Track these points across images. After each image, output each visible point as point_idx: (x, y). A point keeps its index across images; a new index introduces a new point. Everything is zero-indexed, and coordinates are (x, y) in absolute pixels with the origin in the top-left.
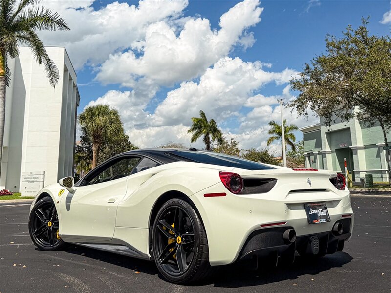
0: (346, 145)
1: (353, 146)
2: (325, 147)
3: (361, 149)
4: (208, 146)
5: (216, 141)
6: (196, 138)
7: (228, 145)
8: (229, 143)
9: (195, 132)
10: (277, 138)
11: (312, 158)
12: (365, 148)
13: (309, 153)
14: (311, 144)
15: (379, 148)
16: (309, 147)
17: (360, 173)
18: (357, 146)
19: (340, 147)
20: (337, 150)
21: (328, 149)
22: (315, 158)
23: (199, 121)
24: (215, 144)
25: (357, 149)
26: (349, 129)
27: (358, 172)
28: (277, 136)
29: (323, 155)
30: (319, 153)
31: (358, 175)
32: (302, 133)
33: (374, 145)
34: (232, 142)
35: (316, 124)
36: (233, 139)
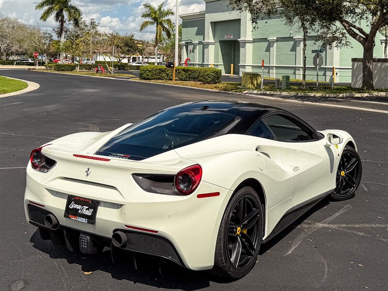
0: (232, 37)
1: (242, 39)
2: (209, 38)
3: (249, 42)
4: (62, 25)
5: (72, 22)
7: (86, 26)
8: (88, 22)
9: (46, 8)
10: (152, 23)
11: (190, 47)
12: (254, 41)
13: (188, 43)
14: (190, 33)
15: (270, 43)
16: (188, 36)
17: (246, 67)
18: (247, 39)
19: (226, 38)
20: (221, 42)
21: (211, 40)
22: (194, 48)
24: (70, 24)
25: (245, 42)
26: (240, 20)
27: (244, 67)
28: (151, 20)
29: (205, 46)
30: (200, 43)
31: (243, 69)
32: (182, 20)
33: (265, 40)
34: (92, 23)
35: (200, 12)
36: (93, 20)
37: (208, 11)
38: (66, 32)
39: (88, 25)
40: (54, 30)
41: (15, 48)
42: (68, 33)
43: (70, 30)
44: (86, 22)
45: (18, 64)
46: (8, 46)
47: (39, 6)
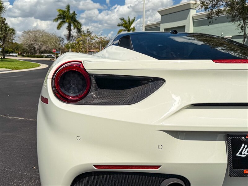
4: (70, 33)
5: (75, 30)
6: (60, 27)
7: (85, 33)
8: (86, 32)
9: (59, 21)
23: (64, 12)
24: (75, 32)
26: (184, 27)
28: (124, 29)
34: (88, 32)
35: (157, 22)
36: (89, 29)
37: (163, 21)
38: (72, 37)
39: (86, 33)
40: (65, 36)
41: (44, 48)
42: (74, 38)
43: (75, 36)
44: (84, 31)
45: (46, 57)
46: (40, 47)
47: (56, 20)
